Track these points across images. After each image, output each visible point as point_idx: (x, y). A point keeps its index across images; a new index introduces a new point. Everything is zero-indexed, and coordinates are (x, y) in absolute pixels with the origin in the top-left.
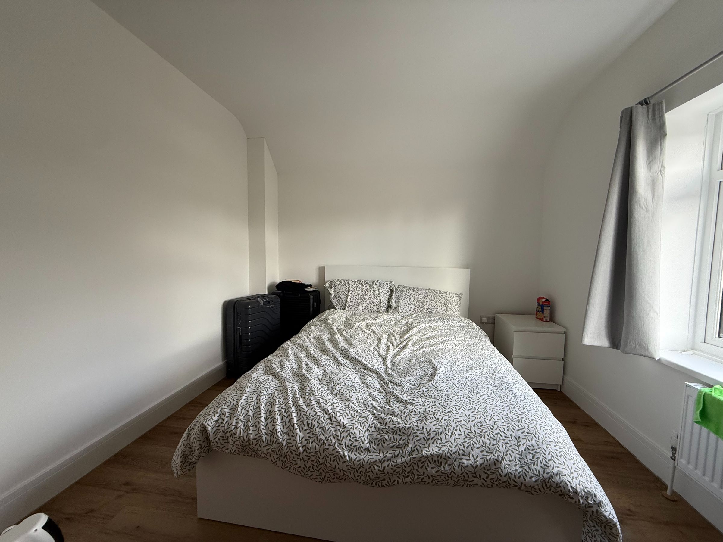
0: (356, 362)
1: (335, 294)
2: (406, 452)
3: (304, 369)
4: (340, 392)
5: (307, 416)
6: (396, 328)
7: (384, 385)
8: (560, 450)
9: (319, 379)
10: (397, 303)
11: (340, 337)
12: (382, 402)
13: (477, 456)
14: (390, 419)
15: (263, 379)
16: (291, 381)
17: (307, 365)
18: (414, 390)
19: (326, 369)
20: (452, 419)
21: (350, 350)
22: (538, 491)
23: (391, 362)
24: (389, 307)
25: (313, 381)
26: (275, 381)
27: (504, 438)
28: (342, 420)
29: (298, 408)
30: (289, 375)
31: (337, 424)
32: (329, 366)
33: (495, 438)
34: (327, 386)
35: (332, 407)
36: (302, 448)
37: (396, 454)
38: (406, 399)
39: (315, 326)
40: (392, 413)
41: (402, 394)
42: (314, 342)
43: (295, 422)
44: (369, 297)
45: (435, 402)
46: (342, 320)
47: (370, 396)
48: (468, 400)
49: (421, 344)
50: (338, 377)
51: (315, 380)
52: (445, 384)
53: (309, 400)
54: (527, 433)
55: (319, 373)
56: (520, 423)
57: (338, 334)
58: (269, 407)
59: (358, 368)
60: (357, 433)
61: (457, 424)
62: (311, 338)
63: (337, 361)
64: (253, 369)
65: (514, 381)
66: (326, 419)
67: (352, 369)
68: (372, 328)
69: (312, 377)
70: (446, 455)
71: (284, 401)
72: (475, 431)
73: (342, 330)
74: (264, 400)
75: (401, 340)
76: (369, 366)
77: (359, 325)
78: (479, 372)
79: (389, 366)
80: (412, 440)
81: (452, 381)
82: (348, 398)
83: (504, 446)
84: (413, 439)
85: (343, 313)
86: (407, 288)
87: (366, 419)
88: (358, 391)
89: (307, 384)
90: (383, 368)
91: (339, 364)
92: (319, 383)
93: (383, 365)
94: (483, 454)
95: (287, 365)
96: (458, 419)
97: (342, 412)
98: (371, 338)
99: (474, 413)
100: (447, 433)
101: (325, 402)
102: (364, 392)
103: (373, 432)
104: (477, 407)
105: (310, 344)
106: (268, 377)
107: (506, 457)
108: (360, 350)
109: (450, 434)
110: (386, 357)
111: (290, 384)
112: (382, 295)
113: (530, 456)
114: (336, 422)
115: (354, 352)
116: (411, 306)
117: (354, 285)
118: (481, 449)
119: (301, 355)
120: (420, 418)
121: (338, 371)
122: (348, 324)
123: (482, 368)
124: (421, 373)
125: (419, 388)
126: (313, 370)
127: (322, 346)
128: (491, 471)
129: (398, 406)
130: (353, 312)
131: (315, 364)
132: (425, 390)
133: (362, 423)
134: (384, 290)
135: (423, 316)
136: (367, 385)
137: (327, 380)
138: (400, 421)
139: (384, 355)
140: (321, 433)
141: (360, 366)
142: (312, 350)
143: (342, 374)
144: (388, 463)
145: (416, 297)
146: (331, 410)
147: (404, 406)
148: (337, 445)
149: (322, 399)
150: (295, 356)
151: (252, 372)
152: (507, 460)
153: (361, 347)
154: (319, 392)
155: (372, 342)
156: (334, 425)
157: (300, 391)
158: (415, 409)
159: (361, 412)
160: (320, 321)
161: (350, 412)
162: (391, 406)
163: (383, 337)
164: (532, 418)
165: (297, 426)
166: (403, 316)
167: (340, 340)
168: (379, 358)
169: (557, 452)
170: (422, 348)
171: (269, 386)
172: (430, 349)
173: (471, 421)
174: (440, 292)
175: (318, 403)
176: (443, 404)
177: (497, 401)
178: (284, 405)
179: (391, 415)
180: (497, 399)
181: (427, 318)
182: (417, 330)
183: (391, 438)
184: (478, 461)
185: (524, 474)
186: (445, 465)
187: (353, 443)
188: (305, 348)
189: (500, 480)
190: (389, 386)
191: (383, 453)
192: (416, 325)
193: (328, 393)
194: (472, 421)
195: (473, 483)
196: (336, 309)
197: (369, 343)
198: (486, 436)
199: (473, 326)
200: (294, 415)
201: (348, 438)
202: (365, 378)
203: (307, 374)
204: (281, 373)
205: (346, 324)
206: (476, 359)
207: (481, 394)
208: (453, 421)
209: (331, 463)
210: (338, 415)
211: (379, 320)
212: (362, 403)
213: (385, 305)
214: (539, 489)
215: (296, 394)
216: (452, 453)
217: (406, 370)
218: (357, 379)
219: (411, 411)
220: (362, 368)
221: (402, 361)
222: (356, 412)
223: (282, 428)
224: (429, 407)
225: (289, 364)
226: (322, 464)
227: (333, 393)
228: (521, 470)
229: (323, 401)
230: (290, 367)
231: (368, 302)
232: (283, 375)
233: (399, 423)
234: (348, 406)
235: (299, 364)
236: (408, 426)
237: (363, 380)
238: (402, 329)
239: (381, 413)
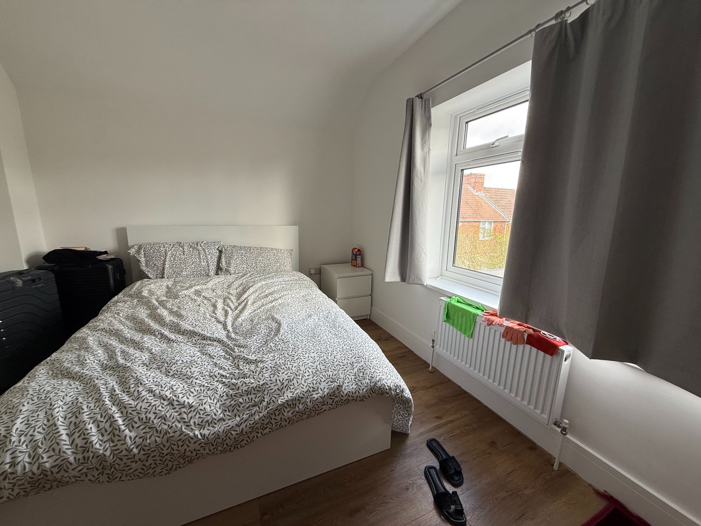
0: (191, 334)
1: (147, 262)
2: (262, 407)
3: (119, 358)
4: (177, 371)
5: (137, 411)
6: (231, 291)
7: (229, 351)
8: (379, 363)
9: (145, 364)
10: (229, 264)
11: (164, 310)
12: (230, 368)
13: (324, 388)
14: (242, 383)
15: (52, 386)
16: (103, 377)
17: (123, 352)
18: (262, 348)
19: (154, 351)
20: (301, 364)
21: (181, 323)
22: (368, 398)
23: (232, 326)
24: (219, 270)
25: (138, 369)
26: (74, 383)
27: (342, 367)
28: (187, 401)
29: (122, 406)
30: (97, 370)
31: (180, 407)
32: (156, 347)
33: (336, 369)
34: (159, 369)
35: (171, 390)
36: (137, 448)
37: (253, 412)
38: (255, 358)
39: (124, 303)
40: (243, 376)
41: (251, 354)
42: (127, 322)
43: (120, 422)
44: (194, 260)
45: (284, 354)
46: (161, 290)
47: (216, 366)
48: (312, 344)
49: (260, 303)
50: (172, 356)
51: (140, 367)
52: (290, 336)
53: (136, 392)
54: (358, 357)
55: (144, 358)
56: (352, 351)
57: (160, 307)
58: (73, 419)
59: (195, 340)
60: (207, 407)
61: (306, 367)
62: (122, 319)
63: (167, 338)
64: (26, 378)
65: (343, 319)
66: (166, 406)
67: (188, 343)
68: (203, 294)
69: (134, 364)
70: (299, 397)
71: (97, 404)
72: (320, 368)
73: (164, 302)
74: (59, 413)
75: (239, 301)
76: (209, 335)
77: (185, 293)
78: (317, 318)
79: (231, 330)
80: (267, 395)
81: (296, 331)
82: (189, 375)
83: (343, 373)
84: (268, 393)
85: (162, 282)
86: (237, 248)
87: (216, 390)
88: (200, 364)
89: (129, 374)
90: (224, 334)
91: (169, 340)
92: (147, 369)
93: (224, 330)
94: (328, 384)
95: (90, 359)
96: (306, 362)
97: (184, 392)
98: (203, 305)
99: (318, 354)
100: (299, 378)
101: (160, 388)
102: (208, 363)
103: (225, 400)
104: (319, 348)
105: (121, 325)
106: (60, 382)
107: (345, 381)
108: (193, 321)
109: (300, 378)
110: (225, 322)
111: (102, 382)
112: (209, 257)
113: (361, 374)
114: (179, 405)
115: (186, 325)
116: (244, 266)
117: (173, 249)
118: (326, 381)
119: (111, 342)
120: (272, 373)
121: (170, 350)
122: (171, 293)
123: (318, 314)
124: (265, 330)
125: (266, 345)
126: (135, 356)
127: (140, 325)
128: (336, 395)
129: (248, 367)
130: (175, 279)
131: (134, 348)
132: (272, 345)
133: (211, 396)
134: (212, 251)
135: (257, 274)
136: (210, 355)
137: (157, 362)
138: (252, 381)
139: (223, 320)
140: (161, 423)
141: (197, 337)
142: (126, 332)
143: (177, 351)
144: (246, 424)
145: (248, 256)
146: (170, 394)
147: (255, 365)
148: (185, 428)
149: (155, 385)
150: (101, 345)
151: (26, 382)
152: (346, 382)
153: (194, 318)
154: (149, 380)
155: (206, 309)
156: (177, 409)
157: (119, 385)
158: (266, 366)
159: (209, 385)
160: (130, 296)
161: (195, 389)
162: (241, 370)
163: (218, 302)
164: (360, 345)
165: (125, 427)
166: (236, 277)
167: (165, 314)
168: (218, 325)
169: (378, 365)
170: (262, 306)
171: (65, 393)
172: (270, 305)
173: (316, 361)
174: (272, 249)
175: (151, 391)
176: (291, 354)
177: (334, 339)
178: (98, 409)
179: (242, 378)
180: (333, 337)
181: (262, 276)
182: (254, 289)
183: (246, 399)
184: (325, 392)
185: (358, 389)
186: (299, 405)
187: (203, 420)
188: (114, 332)
189: (342, 400)
190: (235, 351)
191: (239, 416)
192: (252, 284)
193: (162, 377)
194: (318, 361)
195: (322, 410)
196: (149, 278)
197: (203, 311)
198: (330, 369)
199: (305, 278)
200: (117, 415)
201: (198, 415)
202: (206, 349)
203: (126, 363)
204: (82, 371)
205: (168, 294)
206: (312, 307)
207: (321, 336)
208: (302, 366)
209: (180, 449)
210: (180, 397)
211: (210, 285)
212: (207, 375)
213: (214, 267)
214: (368, 396)
215: (115, 391)
216: (304, 393)
217: (250, 330)
218: (196, 352)
219: (262, 368)
220: (200, 339)
221: (244, 323)
222: (202, 386)
223: (101, 438)
224: (279, 360)
225: (93, 357)
226: (167, 455)
227: (169, 375)
228: (356, 386)
229: (157, 388)
230: (95, 361)
231: (193, 266)
232: (87, 372)
233: (252, 383)
234: (191, 383)
235: (110, 353)
236: (261, 383)
237: (204, 351)
238: (238, 290)
239: (232, 379)
